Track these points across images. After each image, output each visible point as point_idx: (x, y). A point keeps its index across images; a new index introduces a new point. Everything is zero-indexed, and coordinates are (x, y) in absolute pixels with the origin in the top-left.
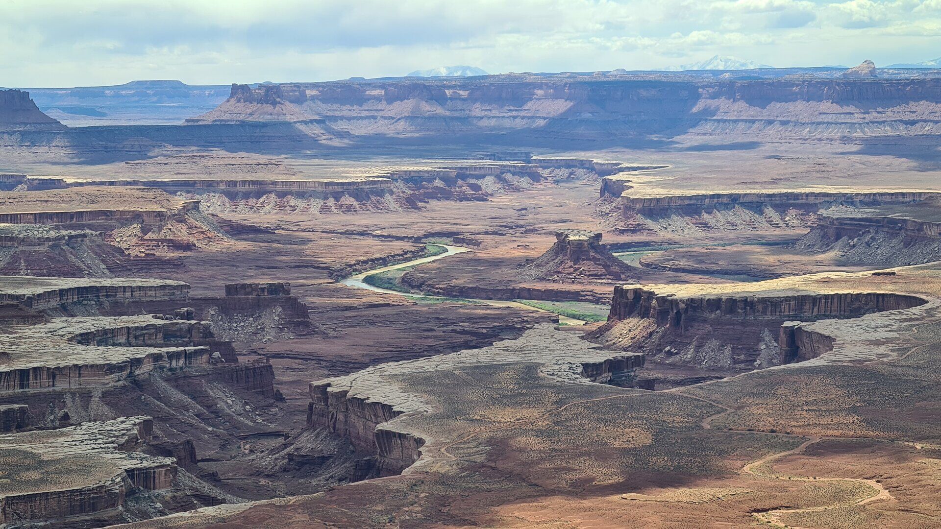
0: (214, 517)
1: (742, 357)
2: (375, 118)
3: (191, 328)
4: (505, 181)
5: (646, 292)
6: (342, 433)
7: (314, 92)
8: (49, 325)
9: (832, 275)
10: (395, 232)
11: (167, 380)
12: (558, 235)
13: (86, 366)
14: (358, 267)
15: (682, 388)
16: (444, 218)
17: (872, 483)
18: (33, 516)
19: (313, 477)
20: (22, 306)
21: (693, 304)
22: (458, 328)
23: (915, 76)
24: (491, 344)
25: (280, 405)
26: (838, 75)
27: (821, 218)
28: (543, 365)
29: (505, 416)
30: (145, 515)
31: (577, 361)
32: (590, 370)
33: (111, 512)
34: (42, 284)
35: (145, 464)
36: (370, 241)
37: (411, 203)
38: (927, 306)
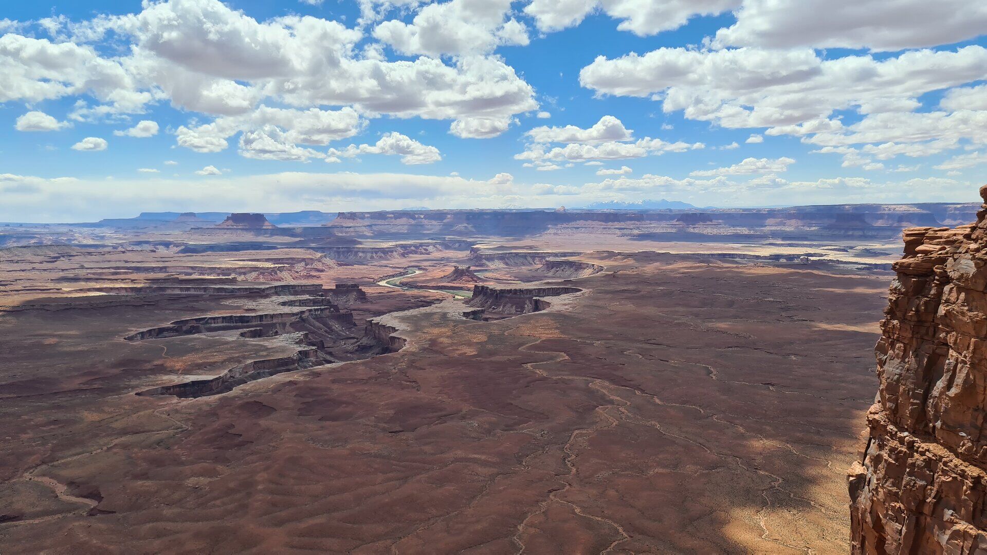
0: (330, 368)
1: (519, 310)
2: (390, 225)
3: (323, 300)
4: (436, 247)
5: (486, 287)
6: (377, 337)
7: (368, 215)
8: (271, 299)
9: (550, 281)
10: (397, 266)
11: (314, 319)
12: (455, 267)
13: (284, 314)
14: (384, 278)
15: (498, 321)
16: (415, 261)
17: (563, 353)
18: (264, 368)
19: (367, 353)
20: (261, 292)
21: (502, 291)
22: (419, 300)
23: (579, 212)
24: (431, 306)
25: (355, 327)
26: (553, 211)
27: (547, 261)
28: (449, 313)
29: (436, 331)
30: (305, 367)
31: (461, 311)
32: (466, 314)
33: (292, 367)
34: (268, 284)
35: (305, 349)
36: (387, 269)
37: (403, 255)
38: (582, 292)
